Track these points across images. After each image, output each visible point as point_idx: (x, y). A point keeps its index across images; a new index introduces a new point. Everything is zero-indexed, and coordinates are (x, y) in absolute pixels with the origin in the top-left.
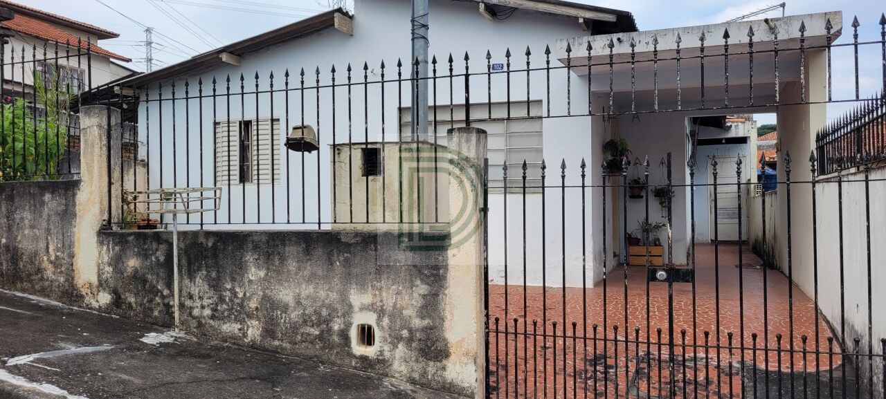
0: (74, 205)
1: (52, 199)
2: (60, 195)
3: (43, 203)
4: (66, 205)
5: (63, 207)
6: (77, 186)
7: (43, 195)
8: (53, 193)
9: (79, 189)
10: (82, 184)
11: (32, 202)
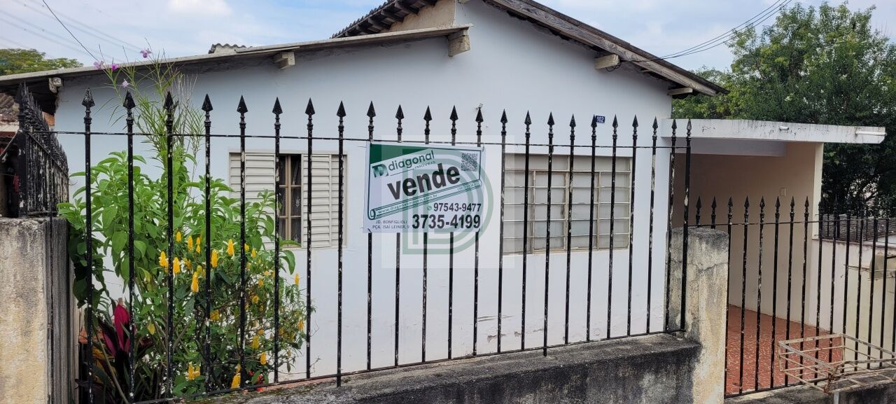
0: (690, 386)
1: (656, 382)
2: (669, 372)
3: (639, 391)
4: (678, 388)
5: (672, 392)
6: (696, 357)
7: (638, 377)
8: (657, 372)
9: (698, 361)
10: (703, 351)
11: (620, 392)
